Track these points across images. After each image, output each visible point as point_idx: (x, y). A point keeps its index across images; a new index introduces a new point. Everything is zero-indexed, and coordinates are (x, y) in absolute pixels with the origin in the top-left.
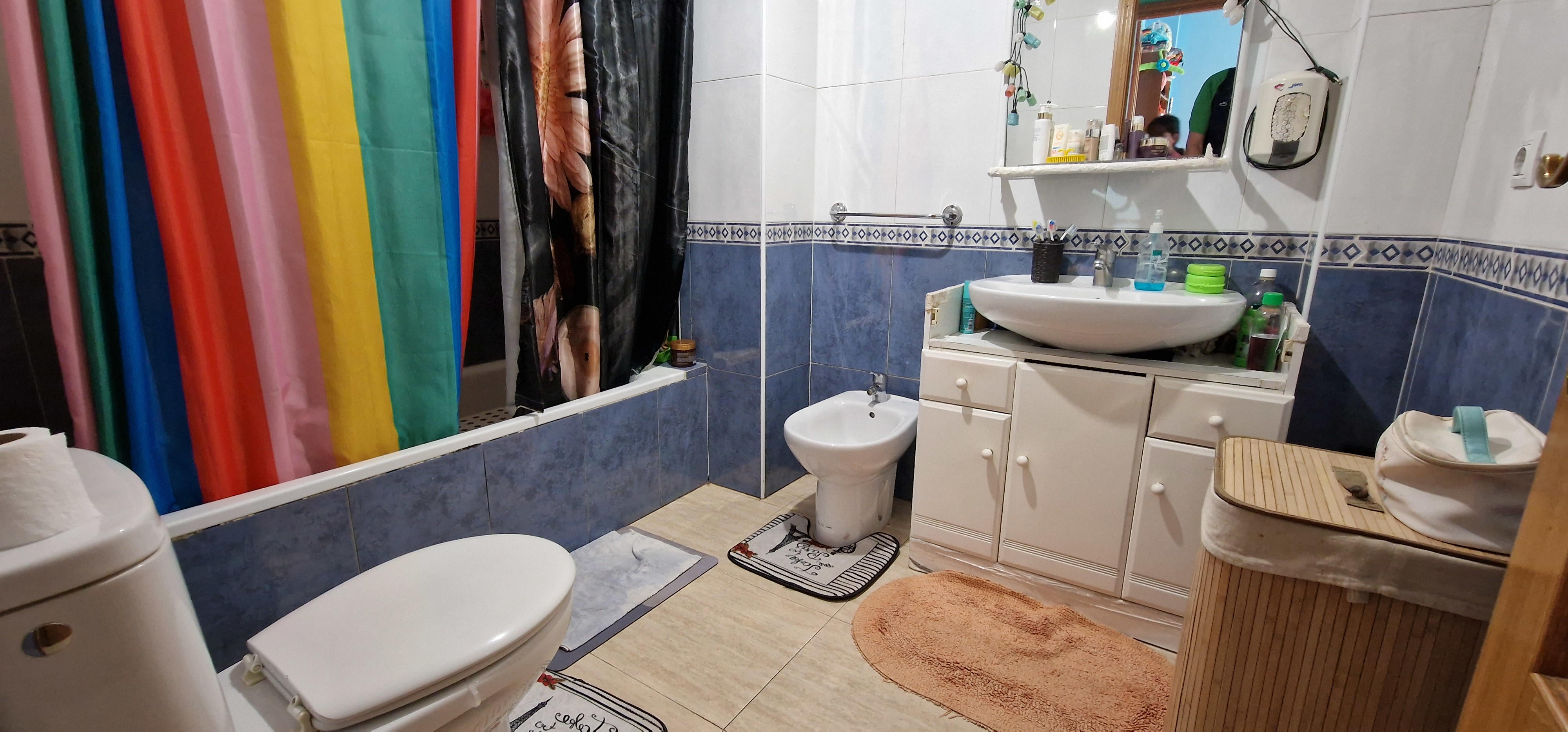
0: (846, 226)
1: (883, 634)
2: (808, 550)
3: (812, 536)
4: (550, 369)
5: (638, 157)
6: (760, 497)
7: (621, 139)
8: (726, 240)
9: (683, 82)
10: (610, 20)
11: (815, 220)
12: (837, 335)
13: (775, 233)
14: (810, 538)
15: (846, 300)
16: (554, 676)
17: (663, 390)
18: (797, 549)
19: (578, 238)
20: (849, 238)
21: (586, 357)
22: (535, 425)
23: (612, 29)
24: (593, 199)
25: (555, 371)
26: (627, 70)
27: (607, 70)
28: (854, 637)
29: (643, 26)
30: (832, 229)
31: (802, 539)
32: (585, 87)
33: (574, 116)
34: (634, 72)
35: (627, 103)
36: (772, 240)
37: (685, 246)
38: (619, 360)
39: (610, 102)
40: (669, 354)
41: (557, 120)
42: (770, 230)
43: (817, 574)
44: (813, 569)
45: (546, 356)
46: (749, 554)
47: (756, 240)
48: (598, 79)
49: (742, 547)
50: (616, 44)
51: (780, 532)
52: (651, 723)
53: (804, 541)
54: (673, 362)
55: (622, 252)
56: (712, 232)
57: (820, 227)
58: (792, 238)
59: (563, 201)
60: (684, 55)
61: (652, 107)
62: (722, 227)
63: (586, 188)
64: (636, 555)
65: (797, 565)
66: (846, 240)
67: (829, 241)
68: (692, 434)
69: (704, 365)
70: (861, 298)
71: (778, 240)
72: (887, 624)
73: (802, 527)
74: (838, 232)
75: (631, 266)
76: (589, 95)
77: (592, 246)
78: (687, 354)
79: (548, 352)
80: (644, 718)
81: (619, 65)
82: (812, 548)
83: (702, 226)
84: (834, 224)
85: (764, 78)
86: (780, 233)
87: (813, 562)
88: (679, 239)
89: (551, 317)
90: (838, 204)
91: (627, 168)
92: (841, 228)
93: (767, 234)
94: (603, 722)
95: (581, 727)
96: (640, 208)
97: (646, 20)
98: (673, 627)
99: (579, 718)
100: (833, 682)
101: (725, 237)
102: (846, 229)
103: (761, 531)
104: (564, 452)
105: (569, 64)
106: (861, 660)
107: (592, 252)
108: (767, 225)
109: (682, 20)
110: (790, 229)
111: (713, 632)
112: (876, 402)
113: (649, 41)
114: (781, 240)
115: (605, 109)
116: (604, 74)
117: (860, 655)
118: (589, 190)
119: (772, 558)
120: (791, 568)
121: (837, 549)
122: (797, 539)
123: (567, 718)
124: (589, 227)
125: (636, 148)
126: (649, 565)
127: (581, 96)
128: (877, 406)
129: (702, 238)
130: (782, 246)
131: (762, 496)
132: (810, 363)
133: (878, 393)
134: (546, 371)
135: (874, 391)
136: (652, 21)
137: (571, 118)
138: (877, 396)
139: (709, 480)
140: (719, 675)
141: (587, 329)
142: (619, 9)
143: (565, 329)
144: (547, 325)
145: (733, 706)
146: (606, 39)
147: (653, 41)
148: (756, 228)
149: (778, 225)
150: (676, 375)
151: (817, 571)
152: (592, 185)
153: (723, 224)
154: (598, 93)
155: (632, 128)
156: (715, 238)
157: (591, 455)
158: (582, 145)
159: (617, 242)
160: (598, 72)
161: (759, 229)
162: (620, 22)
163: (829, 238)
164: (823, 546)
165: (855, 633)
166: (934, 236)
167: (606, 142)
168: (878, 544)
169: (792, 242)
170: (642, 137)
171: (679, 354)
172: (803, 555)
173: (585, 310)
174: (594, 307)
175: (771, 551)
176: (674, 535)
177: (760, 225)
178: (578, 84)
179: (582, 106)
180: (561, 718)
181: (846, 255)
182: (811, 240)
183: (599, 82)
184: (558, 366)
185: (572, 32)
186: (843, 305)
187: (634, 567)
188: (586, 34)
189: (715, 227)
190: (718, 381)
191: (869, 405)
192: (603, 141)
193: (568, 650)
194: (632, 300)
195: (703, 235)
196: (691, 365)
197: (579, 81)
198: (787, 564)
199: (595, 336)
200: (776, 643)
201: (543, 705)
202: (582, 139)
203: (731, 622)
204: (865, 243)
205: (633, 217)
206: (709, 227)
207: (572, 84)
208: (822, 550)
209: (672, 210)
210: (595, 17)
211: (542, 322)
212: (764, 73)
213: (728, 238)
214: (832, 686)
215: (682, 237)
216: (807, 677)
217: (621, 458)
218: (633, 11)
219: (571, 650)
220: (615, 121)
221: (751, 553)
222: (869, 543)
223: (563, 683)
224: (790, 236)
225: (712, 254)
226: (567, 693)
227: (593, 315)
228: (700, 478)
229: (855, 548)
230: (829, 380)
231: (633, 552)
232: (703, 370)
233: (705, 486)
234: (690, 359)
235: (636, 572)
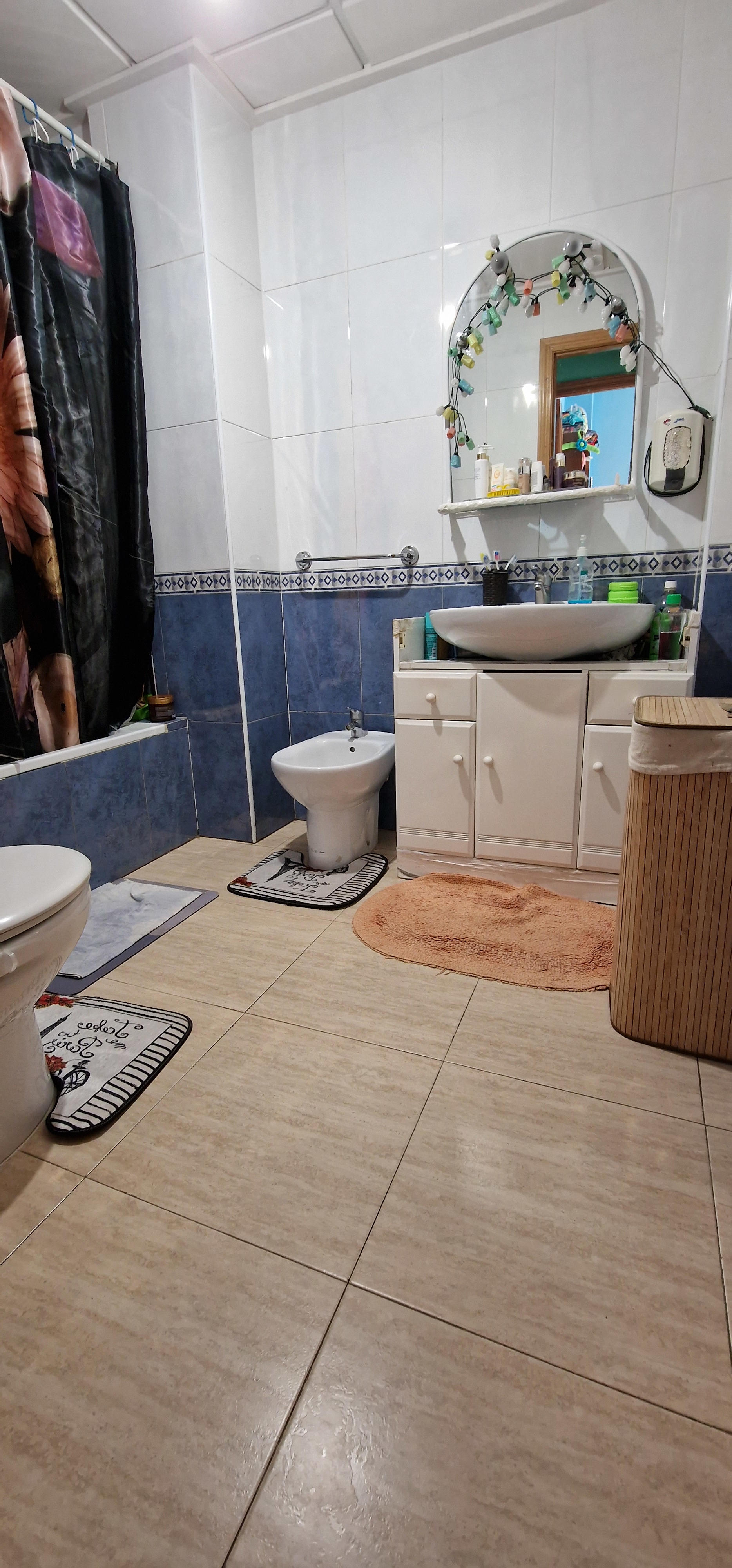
0: (312, 574)
1: (381, 926)
2: (304, 875)
3: (305, 864)
4: (26, 718)
5: (98, 502)
6: (252, 842)
7: (77, 483)
8: (195, 590)
9: (137, 428)
10: (55, 359)
11: (281, 570)
12: (312, 681)
13: (244, 581)
14: (304, 866)
15: (317, 646)
16: (69, 998)
17: (146, 742)
18: (294, 876)
19: (42, 583)
20: (316, 586)
21: (63, 707)
22: (17, 773)
23: (58, 368)
24: (55, 543)
25: (31, 719)
26: (77, 408)
27: (57, 410)
28: (355, 932)
29: (91, 365)
30: (298, 578)
31: (297, 868)
32: (36, 425)
33: (28, 455)
34: (86, 412)
35: (82, 445)
36: (242, 588)
37: (154, 598)
38: (95, 715)
39: (63, 443)
40: (147, 711)
41: (7, 460)
42: (239, 577)
43: (315, 891)
44: (311, 888)
45: (21, 705)
46: (248, 884)
47: (226, 587)
48: (48, 417)
49: (242, 880)
50: (65, 384)
51: (276, 865)
52: (175, 1017)
53: (299, 869)
54: (152, 717)
55: (89, 602)
56: (181, 583)
57: (287, 576)
58: (260, 587)
59: (22, 546)
60: (136, 400)
61: (108, 450)
62: (190, 577)
63: (47, 530)
64: (135, 897)
65: (295, 887)
66: (313, 587)
67: (297, 590)
68: (178, 786)
69: (184, 718)
70: (333, 643)
71: (247, 587)
72: (383, 919)
73: (296, 858)
74: (305, 581)
75: (99, 618)
76: (41, 433)
77: (58, 591)
78: (166, 708)
79: (23, 700)
80: (167, 1015)
81: (69, 406)
82: (308, 873)
83: (169, 578)
84: (300, 573)
85: (221, 425)
86: (249, 581)
87: (310, 883)
88: (146, 590)
89: (22, 662)
90: (303, 553)
91: (87, 513)
92: (308, 576)
93: (237, 581)
94: (128, 1023)
95: (106, 1029)
96: (106, 555)
97: (94, 360)
98: (183, 948)
99: (102, 1024)
100: (340, 966)
101: (194, 586)
102: (312, 577)
103: (257, 866)
104: (49, 801)
105: (17, 400)
106: (363, 947)
107: (59, 597)
108: (236, 572)
109: (130, 363)
110: (258, 578)
111: (223, 946)
112: (355, 737)
113: (98, 382)
114: (251, 588)
115: (59, 451)
116: (54, 414)
117: (362, 944)
118: (49, 533)
119: (270, 884)
120: (291, 890)
121: (331, 871)
122: (292, 868)
123: (89, 1025)
124: (53, 571)
125: (95, 492)
126: (149, 904)
127: (33, 433)
128: (356, 740)
129: (171, 590)
130: (251, 594)
131: (254, 840)
132: (289, 712)
133: (356, 728)
134: (23, 717)
135: (352, 726)
136: (100, 362)
137: (24, 456)
138: (355, 731)
139: (199, 834)
140: (234, 976)
141: (60, 679)
142: (64, 347)
143: (36, 681)
144: (19, 671)
145: (251, 995)
146: (54, 378)
147: (102, 382)
148: (225, 575)
149: (246, 572)
150: (158, 728)
151: (315, 889)
152: (52, 527)
153: (191, 574)
154: (50, 431)
155: (90, 472)
156: (184, 589)
157: (78, 805)
158: (38, 486)
159: (84, 590)
160: (48, 410)
161: (228, 576)
162: (66, 358)
163: (297, 587)
164: (317, 871)
165: (356, 929)
166: (394, 577)
167: (62, 486)
168: (369, 862)
169: (261, 590)
170: (100, 481)
171: (157, 708)
172: (301, 879)
173: (57, 658)
174: (66, 655)
175: (269, 880)
176: (170, 880)
177: (229, 571)
178: (28, 421)
179: (34, 445)
180: (84, 1026)
181: (314, 602)
182: (279, 590)
183: (50, 420)
184: (34, 714)
185: (17, 366)
186: (316, 651)
187: (135, 908)
188: (32, 369)
189: (182, 577)
190: (200, 733)
191: (349, 741)
192: (59, 485)
193: (79, 977)
194: (104, 651)
195: (171, 587)
196: (171, 719)
197: (29, 418)
198: (287, 887)
199: (70, 685)
200: (285, 946)
201: (63, 1020)
202: (37, 479)
203: (240, 937)
204: (332, 589)
205: (99, 564)
206: (177, 578)
207: (22, 421)
208: (316, 873)
209: (137, 561)
210: (40, 351)
211: (13, 668)
212: (220, 420)
213: (198, 588)
214: (339, 968)
215: (149, 588)
216: (316, 965)
217: (109, 809)
218: (79, 350)
219: (83, 977)
220: (70, 464)
221: (250, 883)
222: (361, 863)
223: (80, 1001)
224: (258, 585)
225: (182, 606)
226: (85, 1008)
227: (66, 663)
228: (189, 833)
229: (348, 867)
230: (309, 725)
231: (132, 896)
232: (184, 724)
233: (196, 840)
234: (169, 713)
235: (137, 911)
